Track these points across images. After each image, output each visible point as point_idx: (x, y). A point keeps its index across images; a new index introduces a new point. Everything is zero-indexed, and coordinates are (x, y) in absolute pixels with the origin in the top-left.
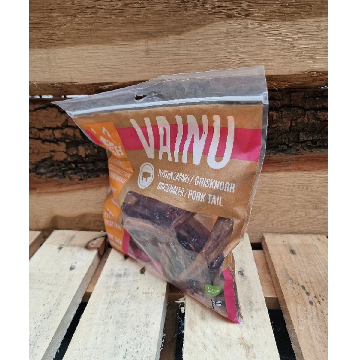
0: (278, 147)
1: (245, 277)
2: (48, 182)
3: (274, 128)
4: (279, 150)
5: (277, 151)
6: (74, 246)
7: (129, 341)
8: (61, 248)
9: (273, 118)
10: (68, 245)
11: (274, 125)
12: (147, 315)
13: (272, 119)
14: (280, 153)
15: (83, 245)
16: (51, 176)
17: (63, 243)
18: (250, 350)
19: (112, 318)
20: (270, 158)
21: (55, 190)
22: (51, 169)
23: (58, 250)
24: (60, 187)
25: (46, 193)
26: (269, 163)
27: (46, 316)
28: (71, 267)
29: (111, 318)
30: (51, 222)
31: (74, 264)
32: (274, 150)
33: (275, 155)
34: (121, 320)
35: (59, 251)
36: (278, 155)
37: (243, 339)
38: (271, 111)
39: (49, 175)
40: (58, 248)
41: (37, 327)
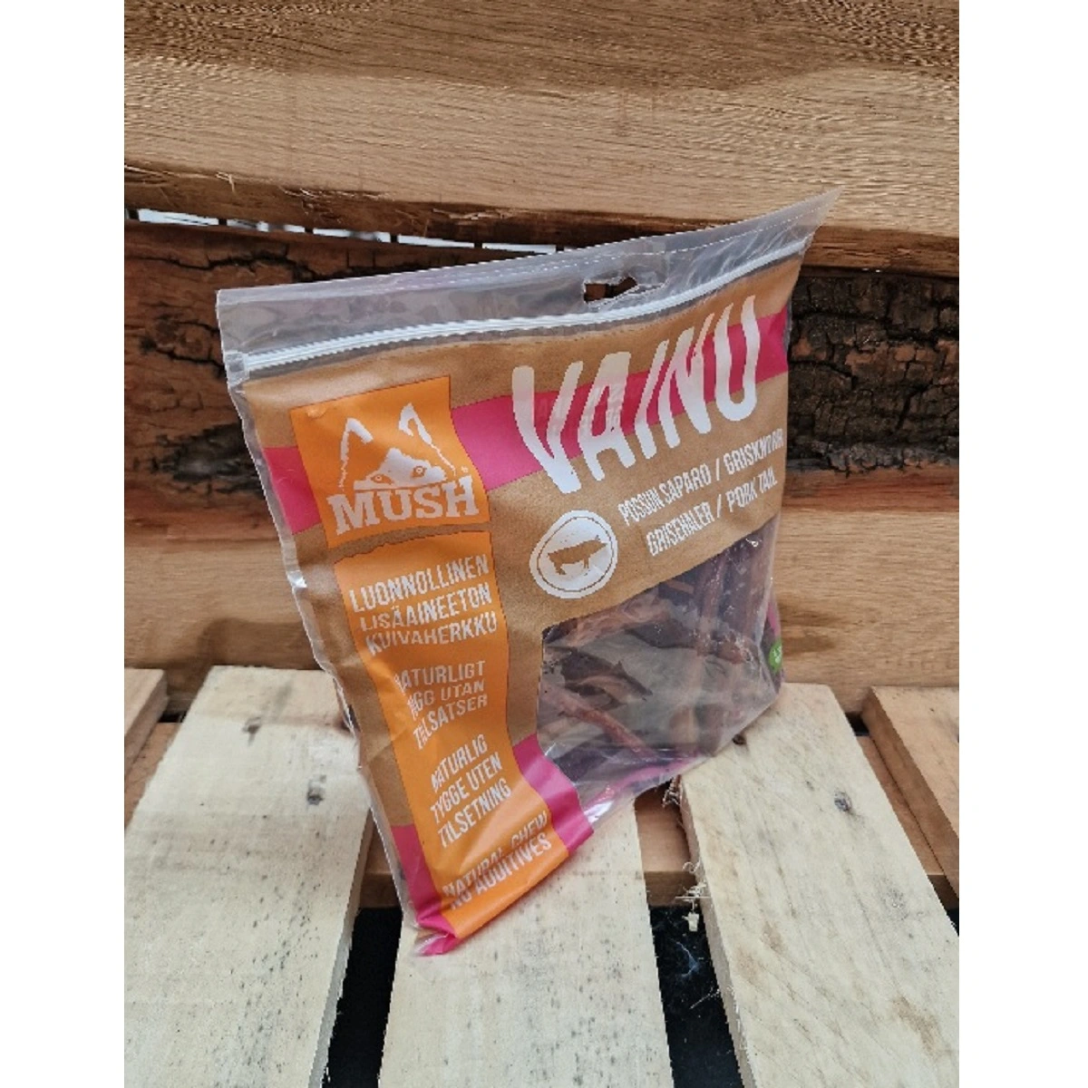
0: (944, 442)
1: (859, 816)
2: (212, 505)
3: (944, 386)
4: (946, 448)
5: (941, 451)
6: (299, 721)
7: (576, 1028)
8: (253, 730)
9: (945, 357)
10: (275, 720)
11: (945, 377)
12: (607, 941)
13: (944, 362)
14: (949, 458)
15: (329, 719)
16: (229, 486)
17: (255, 711)
18: (933, 1031)
19: (500, 958)
20: (919, 471)
21: (236, 532)
22: (231, 462)
23: (247, 735)
24: (256, 526)
25: (200, 541)
26: (914, 485)
27: (274, 961)
28: (311, 790)
29: (496, 956)
30: (201, 640)
31: (316, 784)
32: (933, 449)
33: (935, 462)
34: (529, 961)
35: (251, 739)
36: (941, 465)
37: (903, 999)
38: (943, 338)
39: (220, 483)
40: (244, 730)
41: (254, 1000)
